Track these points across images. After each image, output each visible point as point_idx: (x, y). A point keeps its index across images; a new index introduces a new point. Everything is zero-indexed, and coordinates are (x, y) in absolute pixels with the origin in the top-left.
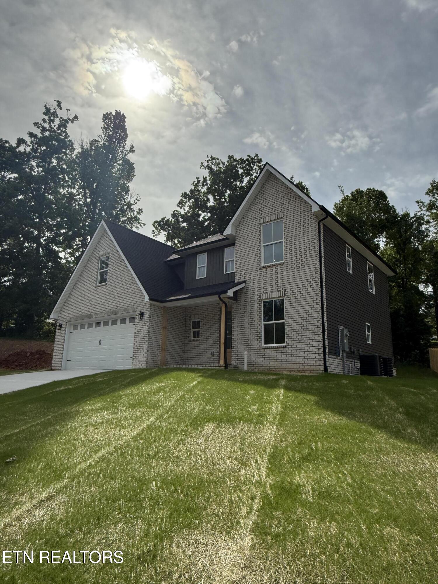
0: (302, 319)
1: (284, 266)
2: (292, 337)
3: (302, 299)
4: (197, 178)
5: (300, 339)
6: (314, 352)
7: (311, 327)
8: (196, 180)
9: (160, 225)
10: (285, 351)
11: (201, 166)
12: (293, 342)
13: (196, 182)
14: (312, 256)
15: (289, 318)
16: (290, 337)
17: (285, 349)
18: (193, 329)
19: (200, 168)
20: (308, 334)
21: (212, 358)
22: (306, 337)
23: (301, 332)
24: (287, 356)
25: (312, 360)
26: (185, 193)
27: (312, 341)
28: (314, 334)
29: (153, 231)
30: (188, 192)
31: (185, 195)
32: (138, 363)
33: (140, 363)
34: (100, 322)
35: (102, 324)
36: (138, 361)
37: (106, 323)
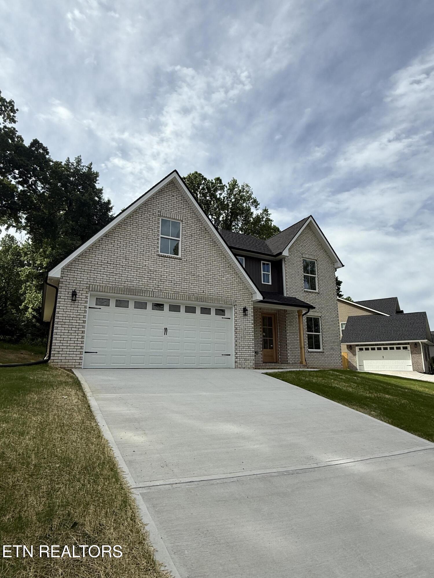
0: (332, 334)
1: (318, 295)
3: (331, 321)
5: (331, 348)
6: (339, 357)
7: (336, 340)
10: (323, 355)
12: (327, 349)
21: (256, 356)
22: (334, 346)
23: (331, 343)
24: (325, 358)
25: (338, 361)
27: (337, 349)
28: (338, 345)
32: (244, 362)
33: (247, 362)
34: (163, 305)
35: (166, 307)
36: (244, 360)
37: (175, 308)
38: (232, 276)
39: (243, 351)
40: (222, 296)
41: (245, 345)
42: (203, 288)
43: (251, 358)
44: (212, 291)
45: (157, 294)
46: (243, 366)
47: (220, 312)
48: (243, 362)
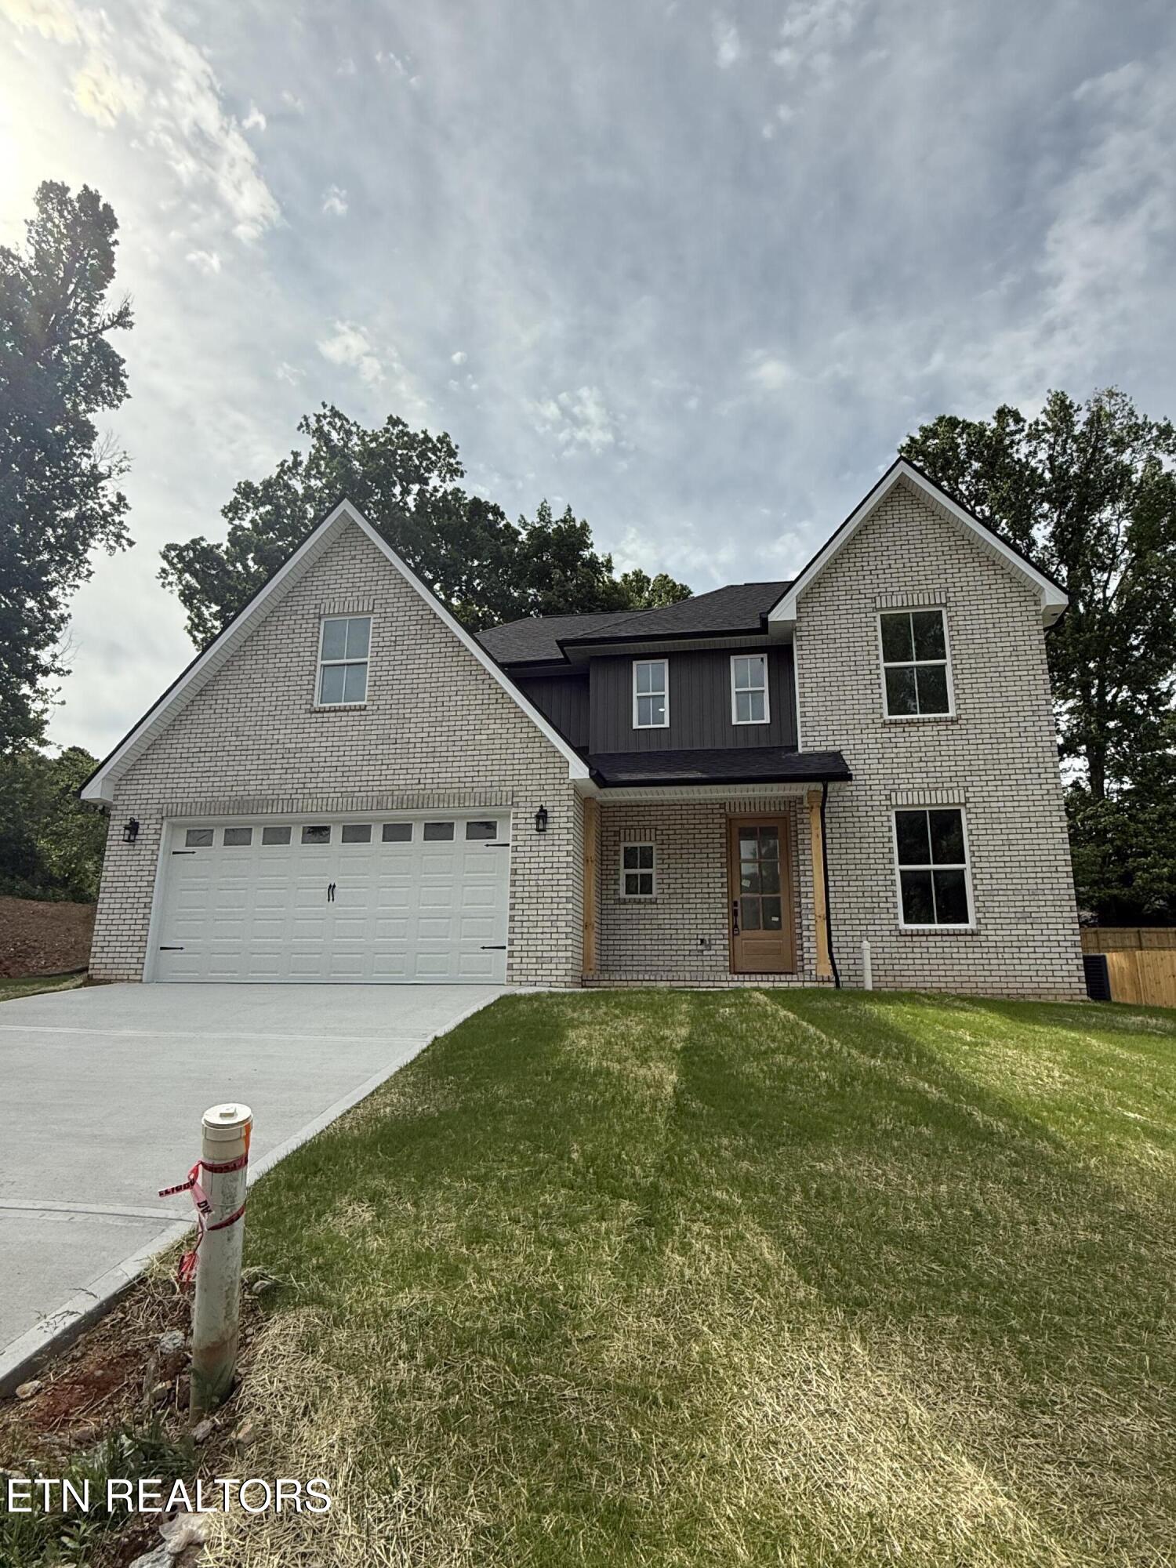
0: (1023, 864)
1: (958, 727)
2: (996, 910)
3: (1019, 815)
4: (293, 453)
5: (1019, 915)
6: (1063, 950)
7: (1050, 886)
8: (290, 459)
9: (180, 557)
10: (978, 944)
11: (301, 426)
12: (998, 921)
13: (290, 463)
14: (1040, 713)
15: (983, 859)
16: (991, 910)
17: (975, 938)
18: (625, 867)
19: (299, 429)
20: (1043, 903)
21: (705, 953)
22: (1036, 909)
23: (1020, 898)
24: (985, 956)
25: (1059, 968)
26: (248, 485)
27: (1054, 920)
28: (1059, 903)
29: (164, 571)
30: (257, 484)
31: (246, 490)
32: (536, 966)
33: (544, 966)
34: (327, 829)
35: (336, 834)
36: (534, 960)
37: (357, 833)
38: (508, 726)
39: (534, 936)
40: (475, 784)
41: (541, 918)
42: (418, 771)
43: (560, 954)
44: (444, 775)
45: (300, 804)
46: (530, 978)
47: (483, 829)
48: (530, 966)
